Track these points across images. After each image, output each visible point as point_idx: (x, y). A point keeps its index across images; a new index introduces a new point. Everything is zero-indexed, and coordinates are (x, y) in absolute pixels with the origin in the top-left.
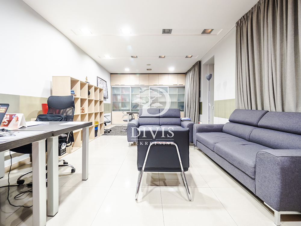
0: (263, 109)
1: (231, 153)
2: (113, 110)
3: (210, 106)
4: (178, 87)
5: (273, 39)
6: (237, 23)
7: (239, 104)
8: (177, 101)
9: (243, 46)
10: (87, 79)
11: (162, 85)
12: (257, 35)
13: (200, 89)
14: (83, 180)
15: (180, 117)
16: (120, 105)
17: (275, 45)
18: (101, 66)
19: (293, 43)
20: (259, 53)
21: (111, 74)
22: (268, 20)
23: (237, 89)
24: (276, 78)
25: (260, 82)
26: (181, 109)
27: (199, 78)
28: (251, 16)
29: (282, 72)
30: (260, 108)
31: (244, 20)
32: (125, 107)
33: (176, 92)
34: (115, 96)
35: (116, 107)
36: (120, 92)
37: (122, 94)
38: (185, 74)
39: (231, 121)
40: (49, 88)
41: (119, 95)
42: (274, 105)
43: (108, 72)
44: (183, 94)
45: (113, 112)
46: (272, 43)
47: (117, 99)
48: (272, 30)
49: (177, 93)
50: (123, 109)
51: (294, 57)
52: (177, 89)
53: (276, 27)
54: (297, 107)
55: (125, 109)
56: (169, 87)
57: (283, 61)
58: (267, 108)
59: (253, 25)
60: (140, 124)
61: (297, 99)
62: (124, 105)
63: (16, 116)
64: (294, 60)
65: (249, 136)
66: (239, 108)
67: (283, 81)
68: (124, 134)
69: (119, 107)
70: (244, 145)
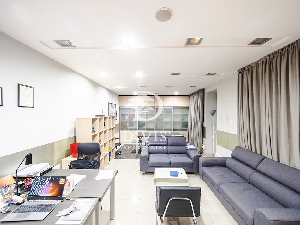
0: (261, 154)
1: (234, 200)
2: (121, 129)
3: (214, 138)
4: (182, 108)
5: (270, 97)
6: (239, 71)
7: (240, 141)
8: (181, 121)
9: (244, 93)
10: (102, 112)
11: (167, 106)
12: (256, 89)
13: (203, 114)
14: (111, 219)
15: (186, 146)
16: (128, 124)
17: (271, 102)
18: (111, 92)
19: (286, 108)
20: (258, 104)
21: (120, 96)
22: (265, 80)
23: (238, 128)
24: (273, 130)
25: (259, 129)
26: (185, 128)
27: (202, 104)
28: (251, 70)
29: (277, 127)
30: (259, 152)
31: (245, 71)
32: (133, 126)
33: (180, 112)
34: (123, 115)
35: (124, 126)
36: (127, 113)
37: (129, 115)
38: (189, 96)
39: (233, 157)
40: (73, 128)
41: (127, 115)
42: (271, 153)
43: (117, 94)
44: (186, 114)
45: (121, 131)
46: (269, 101)
47: (124, 119)
48: (269, 90)
49: (181, 114)
50: (130, 128)
51: (287, 120)
52: (181, 109)
53: (273, 88)
54: (290, 160)
55: (132, 128)
56: (174, 108)
57: (278, 119)
58: (265, 154)
59: (253, 79)
60: (150, 152)
61: (290, 154)
62: (131, 124)
63: (68, 181)
64: (287, 122)
65: (249, 179)
66: (240, 145)
67: (279, 134)
68: (134, 158)
69: (126, 126)
70: (245, 190)
